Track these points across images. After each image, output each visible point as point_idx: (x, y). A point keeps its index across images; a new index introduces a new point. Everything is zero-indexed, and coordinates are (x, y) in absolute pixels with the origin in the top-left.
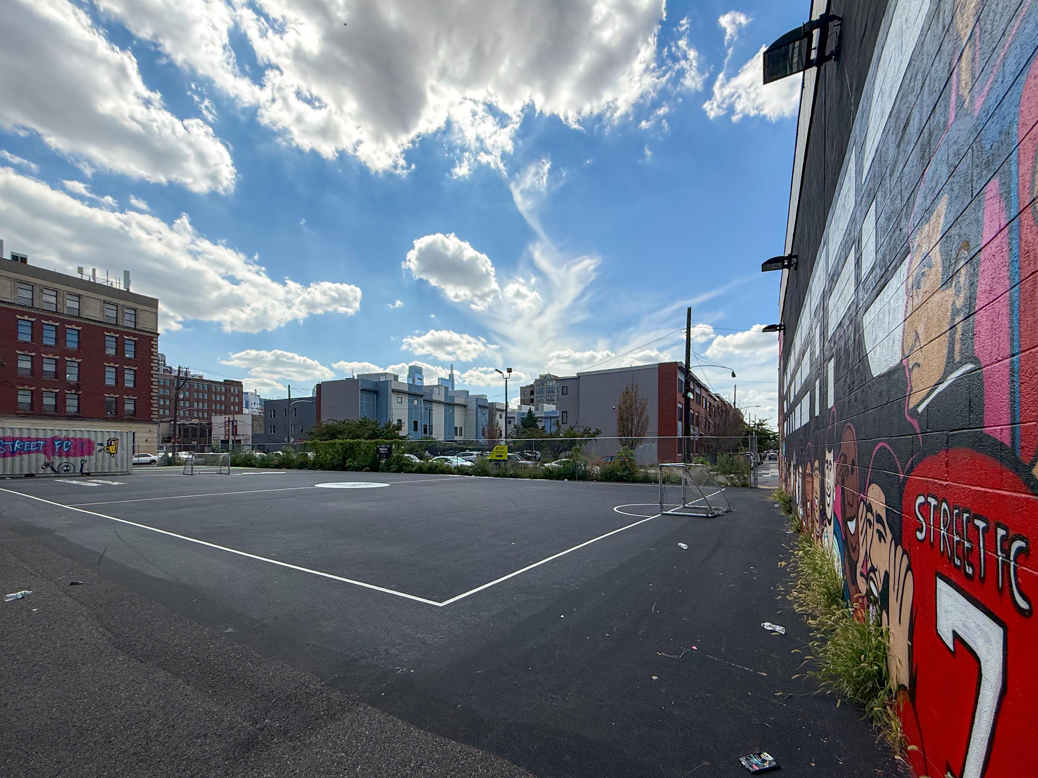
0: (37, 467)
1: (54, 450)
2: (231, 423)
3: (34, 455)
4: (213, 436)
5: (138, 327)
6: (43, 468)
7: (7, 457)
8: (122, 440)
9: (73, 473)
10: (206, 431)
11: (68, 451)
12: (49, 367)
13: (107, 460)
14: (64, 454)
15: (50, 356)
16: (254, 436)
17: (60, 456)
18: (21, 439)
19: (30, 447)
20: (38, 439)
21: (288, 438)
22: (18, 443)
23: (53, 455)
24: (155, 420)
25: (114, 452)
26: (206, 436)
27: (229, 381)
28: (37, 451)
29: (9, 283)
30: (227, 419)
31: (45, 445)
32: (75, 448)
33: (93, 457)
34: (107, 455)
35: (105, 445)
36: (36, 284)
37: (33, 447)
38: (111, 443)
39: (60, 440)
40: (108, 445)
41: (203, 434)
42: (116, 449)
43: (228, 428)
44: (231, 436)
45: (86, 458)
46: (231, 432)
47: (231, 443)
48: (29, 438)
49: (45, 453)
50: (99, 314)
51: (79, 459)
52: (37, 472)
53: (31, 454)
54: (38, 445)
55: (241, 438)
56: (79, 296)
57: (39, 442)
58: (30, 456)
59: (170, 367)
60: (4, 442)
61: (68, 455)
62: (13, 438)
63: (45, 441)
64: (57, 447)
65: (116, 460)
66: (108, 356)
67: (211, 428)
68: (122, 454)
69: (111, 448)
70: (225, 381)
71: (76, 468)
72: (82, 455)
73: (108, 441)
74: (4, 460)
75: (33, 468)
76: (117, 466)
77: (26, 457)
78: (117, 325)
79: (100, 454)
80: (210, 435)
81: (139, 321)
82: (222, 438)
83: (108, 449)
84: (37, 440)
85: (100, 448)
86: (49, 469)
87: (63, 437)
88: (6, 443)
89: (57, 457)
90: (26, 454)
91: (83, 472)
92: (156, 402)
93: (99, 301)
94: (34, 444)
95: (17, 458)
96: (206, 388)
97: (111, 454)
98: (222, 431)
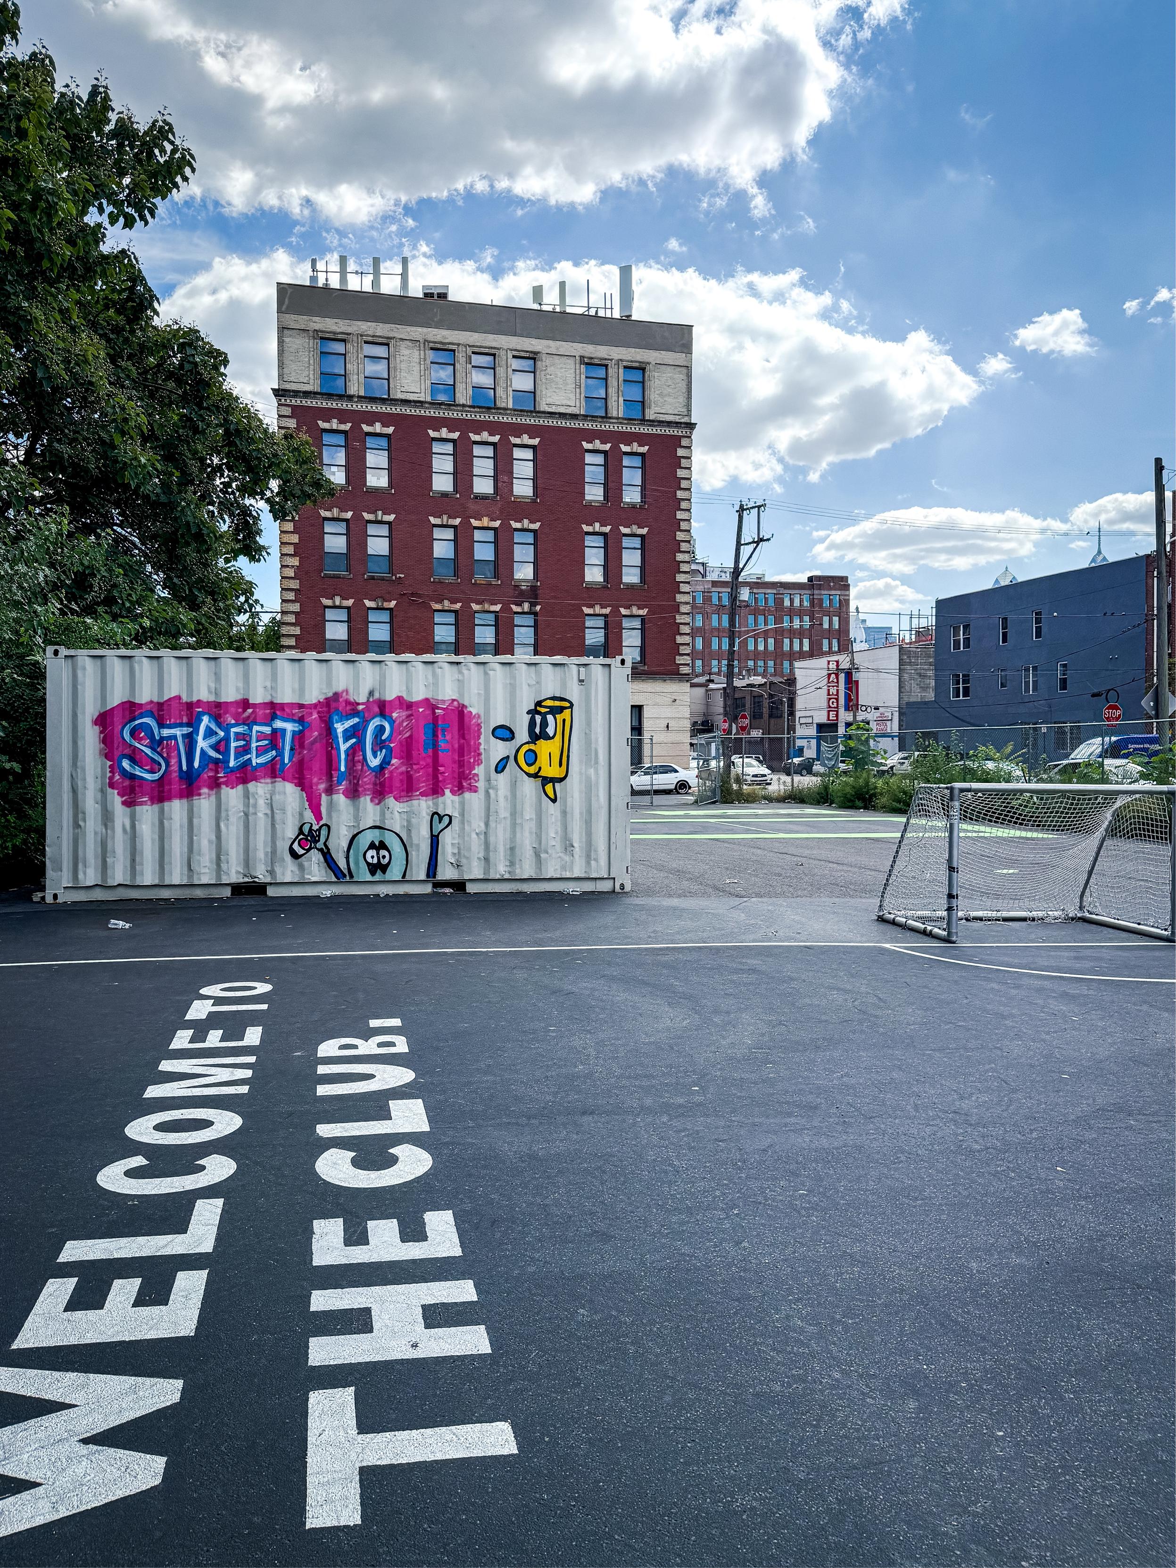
0: (274, 852)
1: (331, 764)
2: (842, 677)
3: (260, 789)
4: (798, 714)
5: (650, 415)
6: (294, 855)
7: (169, 799)
8: (588, 712)
9: (404, 880)
10: (782, 702)
11: (382, 767)
12: (484, 552)
13: (529, 813)
14: (367, 780)
15: (485, 522)
16: (907, 711)
17: (353, 793)
18: (217, 710)
19: (246, 749)
20: (274, 710)
21: (1157, 699)
22: (210, 733)
23: (330, 791)
24: (685, 670)
25: (551, 771)
26: (781, 716)
27: (819, 578)
28: (273, 771)
29: (417, 353)
30: (833, 666)
31: (299, 738)
32: (407, 750)
33: (474, 801)
34: (529, 787)
35: (523, 735)
36: (458, 345)
37: (260, 751)
38: (544, 724)
39: (354, 713)
40: (534, 738)
41: (775, 713)
42: (564, 758)
43: (833, 691)
44: (842, 711)
45: (449, 802)
46: (842, 701)
47: (841, 730)
48: (245, 704)
49: (302, 783)
50: (572, 396)
51: (423, 806)
52: (272, 872)
53: (251, 786)
54: (275, 738)
55: (872, 716)
56: (533, 357)
57: (279, 724)
58: (247, 795)
59: (703, 564)
60: (161, 725)
61: (380, 793)
62: (190, 706)
63: (301, 720)
64: (343, 747)
65: (564, 813)
66: (589, 506)
67: (795, 693)
68: (588, 779)
69: (544, 748)
70: (810, 579)
71: (413, 854)
72: (436, 791)
73: (533, 712)
74: (162, 812)
75: (261, 855)
76: (568, 847)
77: (232, 796)
78: (606, 418)
79: (502, 781)
80: (792, 713)
81: (652, 397)
82: (821, 717)
83: (532, 757)
84: (273, 717)
85: (496, 750)
86: (315, 857)
87: (362, 699)
88: (166, 732)
89: (340, 799)
90: (232, 785)
91: (440, 877)
92: (688, 619)
93: (571, 361)
94: (261, 736)
95: (205, 803)
96: (771, 603)
97: (546, 780)
98: (822, 700)
